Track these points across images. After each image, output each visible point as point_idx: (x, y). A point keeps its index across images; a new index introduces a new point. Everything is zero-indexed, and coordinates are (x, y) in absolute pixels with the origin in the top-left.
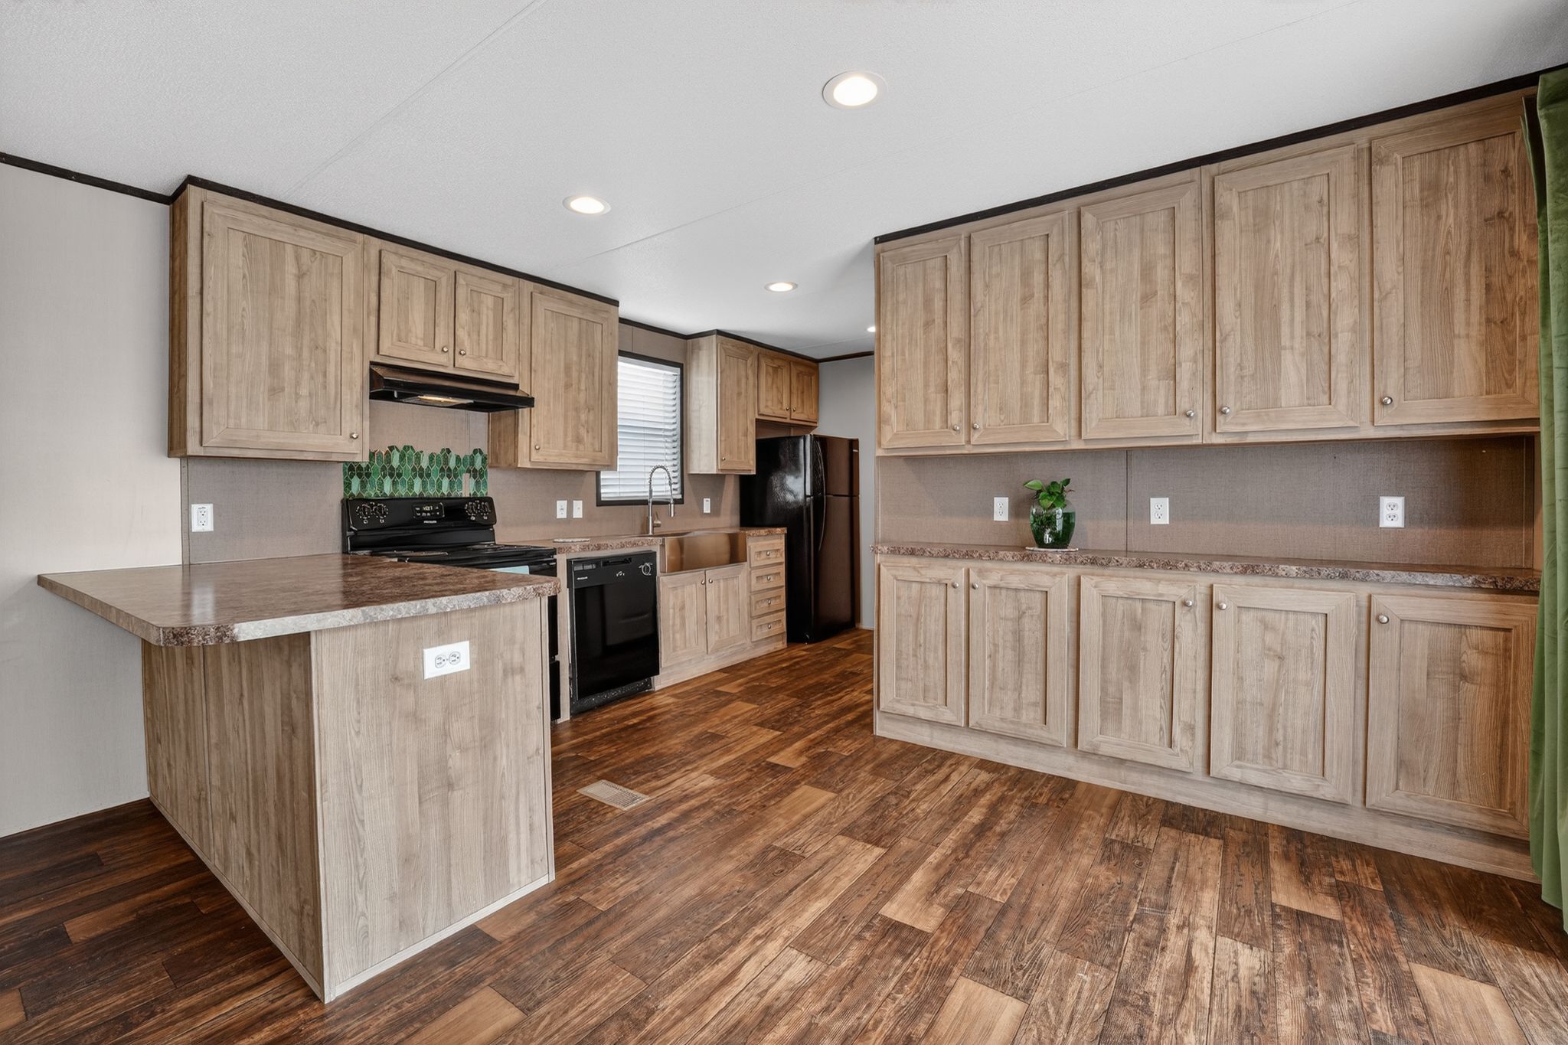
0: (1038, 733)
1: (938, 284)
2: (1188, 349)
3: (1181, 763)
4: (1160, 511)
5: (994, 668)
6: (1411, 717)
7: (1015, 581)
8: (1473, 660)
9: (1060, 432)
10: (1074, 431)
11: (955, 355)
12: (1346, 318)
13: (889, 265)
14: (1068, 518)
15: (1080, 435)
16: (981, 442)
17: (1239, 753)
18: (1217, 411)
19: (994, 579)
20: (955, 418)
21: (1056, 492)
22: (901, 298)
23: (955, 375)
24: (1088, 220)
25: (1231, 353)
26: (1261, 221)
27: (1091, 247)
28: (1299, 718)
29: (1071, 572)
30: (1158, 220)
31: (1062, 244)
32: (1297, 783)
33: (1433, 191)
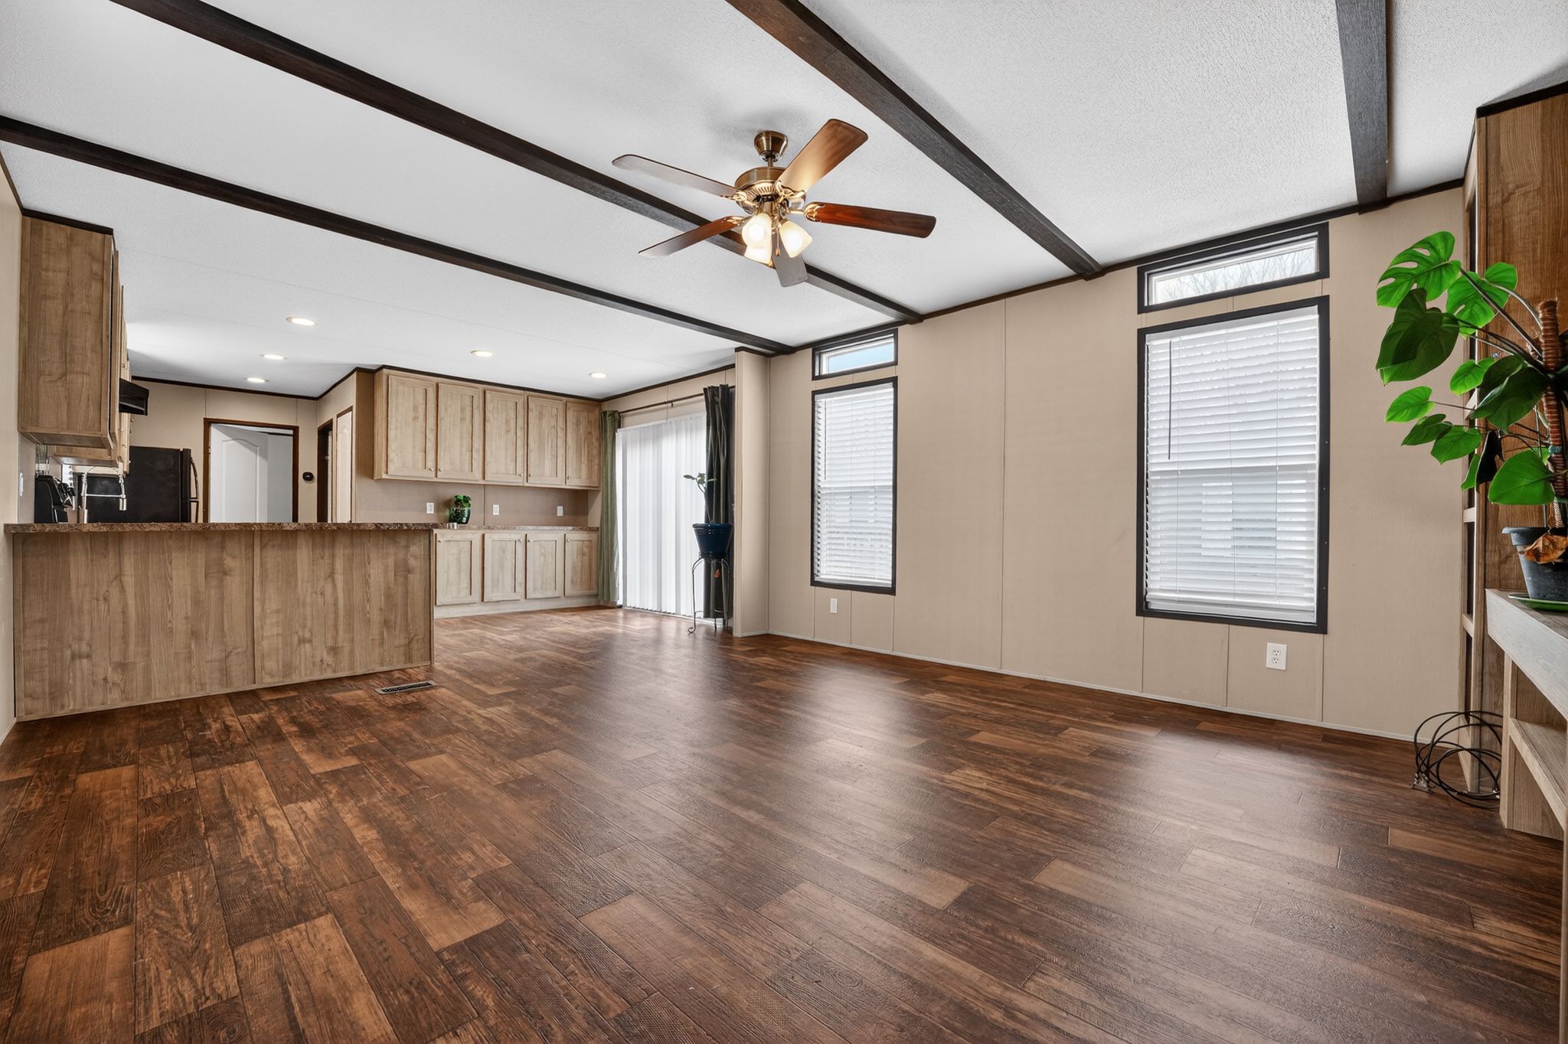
0: (469, 599)
1: (421, 400)
2: (521, 453)
3: (518, 598)
4: (496, 510)
5: (448, 576)
6: (574, 568)
7: (458, 537)
8: (586, 550)
9: (476, 477)
10: (481, 476)
11: (431, 436)
12: (561, 452)
13: (394, 382)
14: (469, 512)
15: (484, 478)
16: (442, 477)
17: (535, 589)
18: (528, 476)
19: (449, 537)
20: (431, 464)
21: (466, 500)
22: (400, 400)
23: (431, 445)
24: (488, 395)
25: (533, 456)
26: (541, 416)
27: (489, 407)
28: (551, 574)
29: (480, 533)
30: (511, 405)
31: (478, 402)
32: (550, 594)
33: (578, 423)
